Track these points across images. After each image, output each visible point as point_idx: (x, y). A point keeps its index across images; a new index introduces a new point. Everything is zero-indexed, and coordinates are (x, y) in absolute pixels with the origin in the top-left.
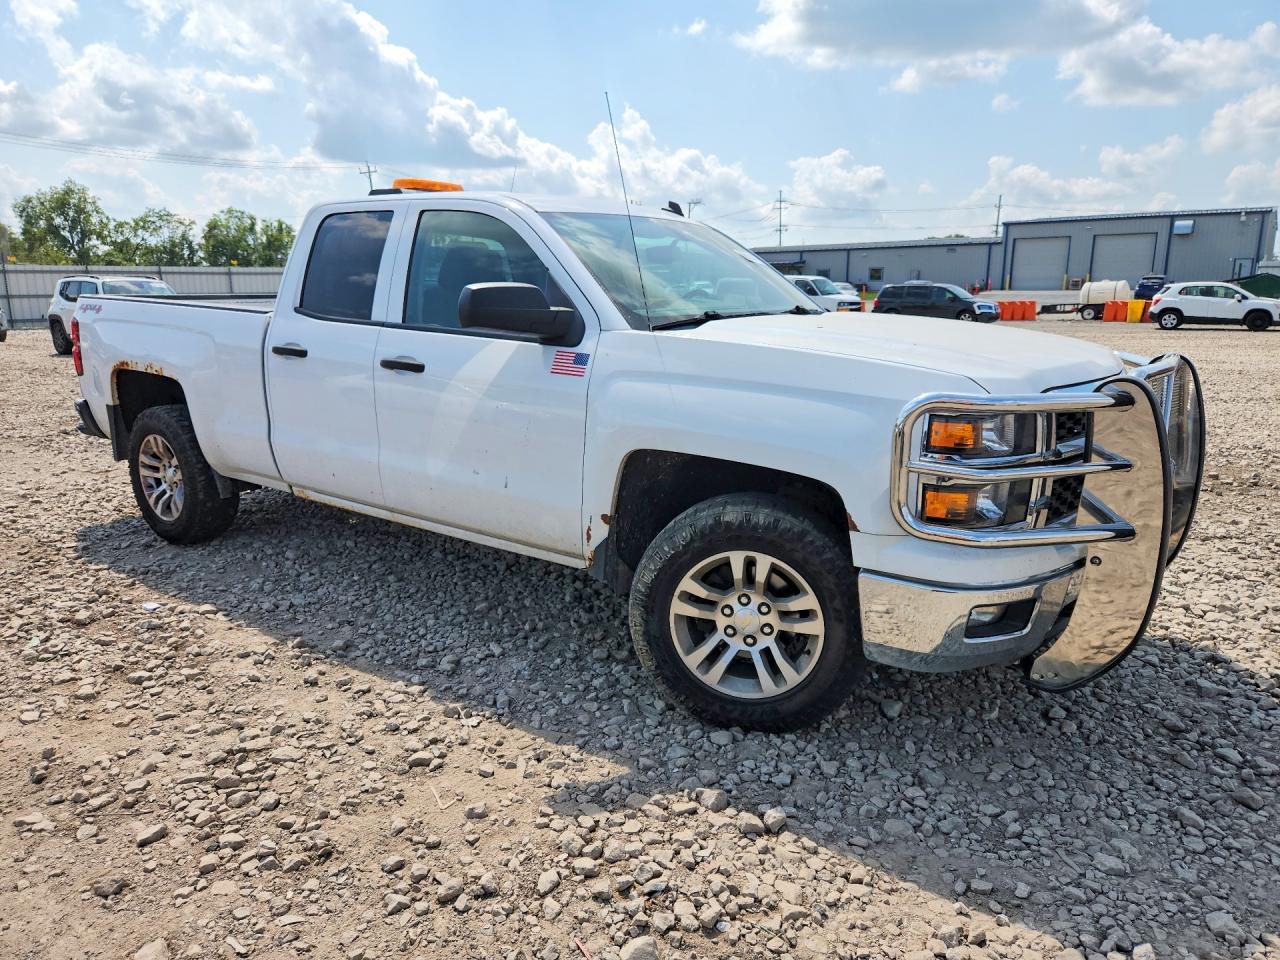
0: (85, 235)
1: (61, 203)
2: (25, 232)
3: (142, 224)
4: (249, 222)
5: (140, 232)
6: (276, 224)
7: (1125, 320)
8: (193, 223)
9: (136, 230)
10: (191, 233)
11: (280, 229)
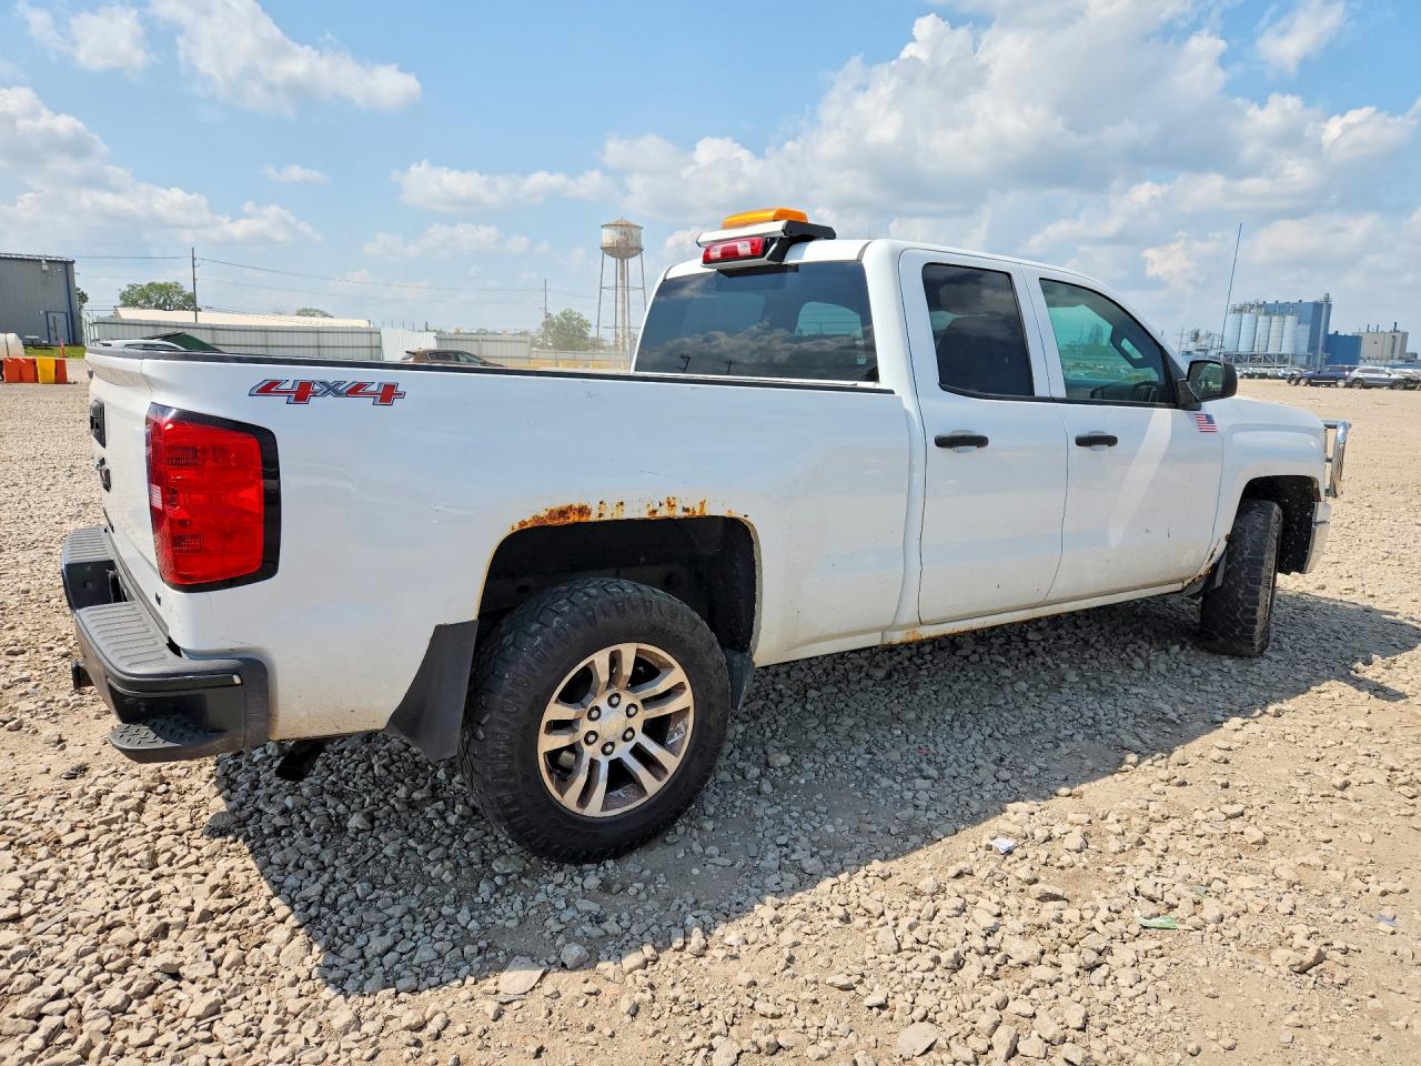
7: (36, 381)
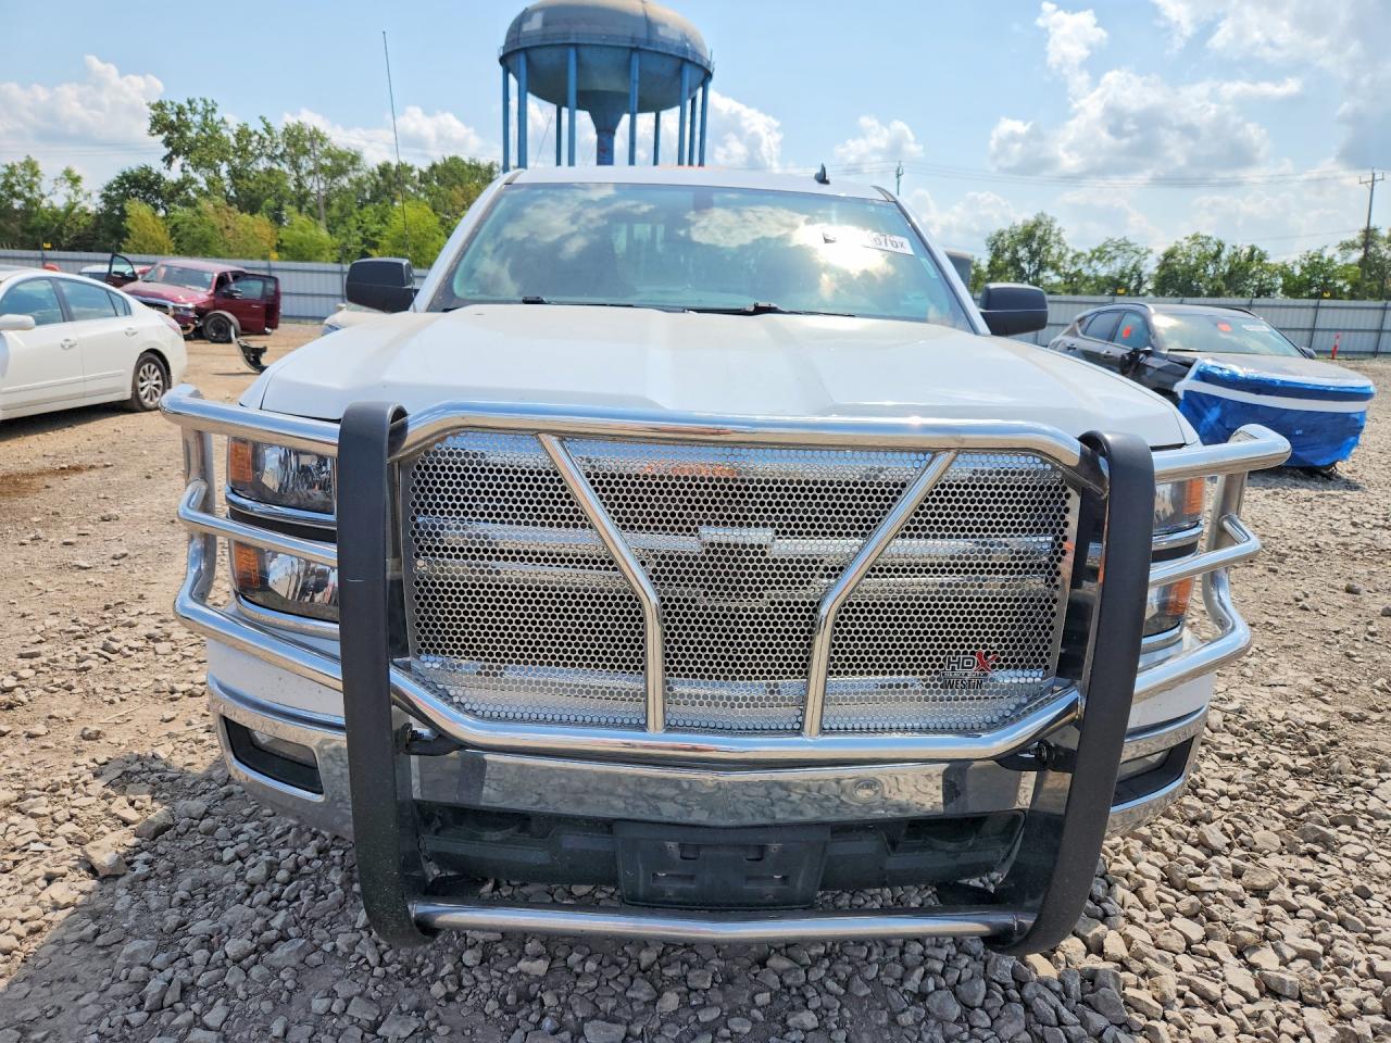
0: (1042, 267)
1: (1028, 236)
2: (992, 264)
3: (1100, 254)
4: (1216, 248)
5: (1094, 263)
6: (1247, 251)
8: (1150, 251)
9: (1090, 260)
10: (1145, 262)
11: (1250, 258)
